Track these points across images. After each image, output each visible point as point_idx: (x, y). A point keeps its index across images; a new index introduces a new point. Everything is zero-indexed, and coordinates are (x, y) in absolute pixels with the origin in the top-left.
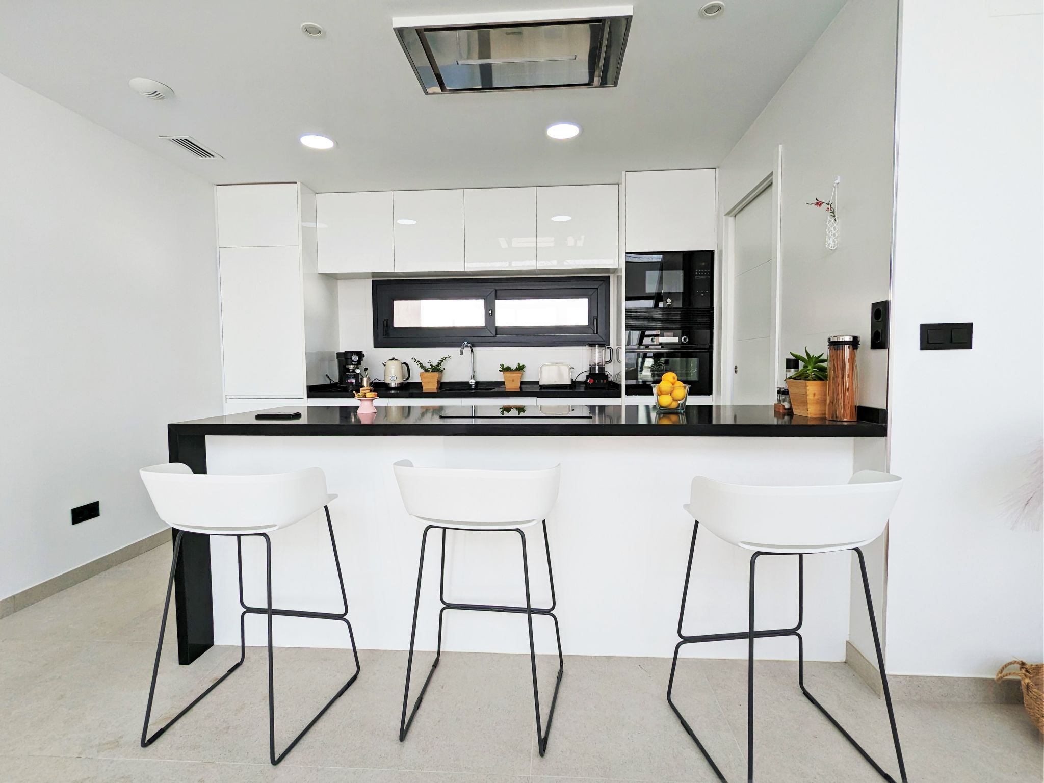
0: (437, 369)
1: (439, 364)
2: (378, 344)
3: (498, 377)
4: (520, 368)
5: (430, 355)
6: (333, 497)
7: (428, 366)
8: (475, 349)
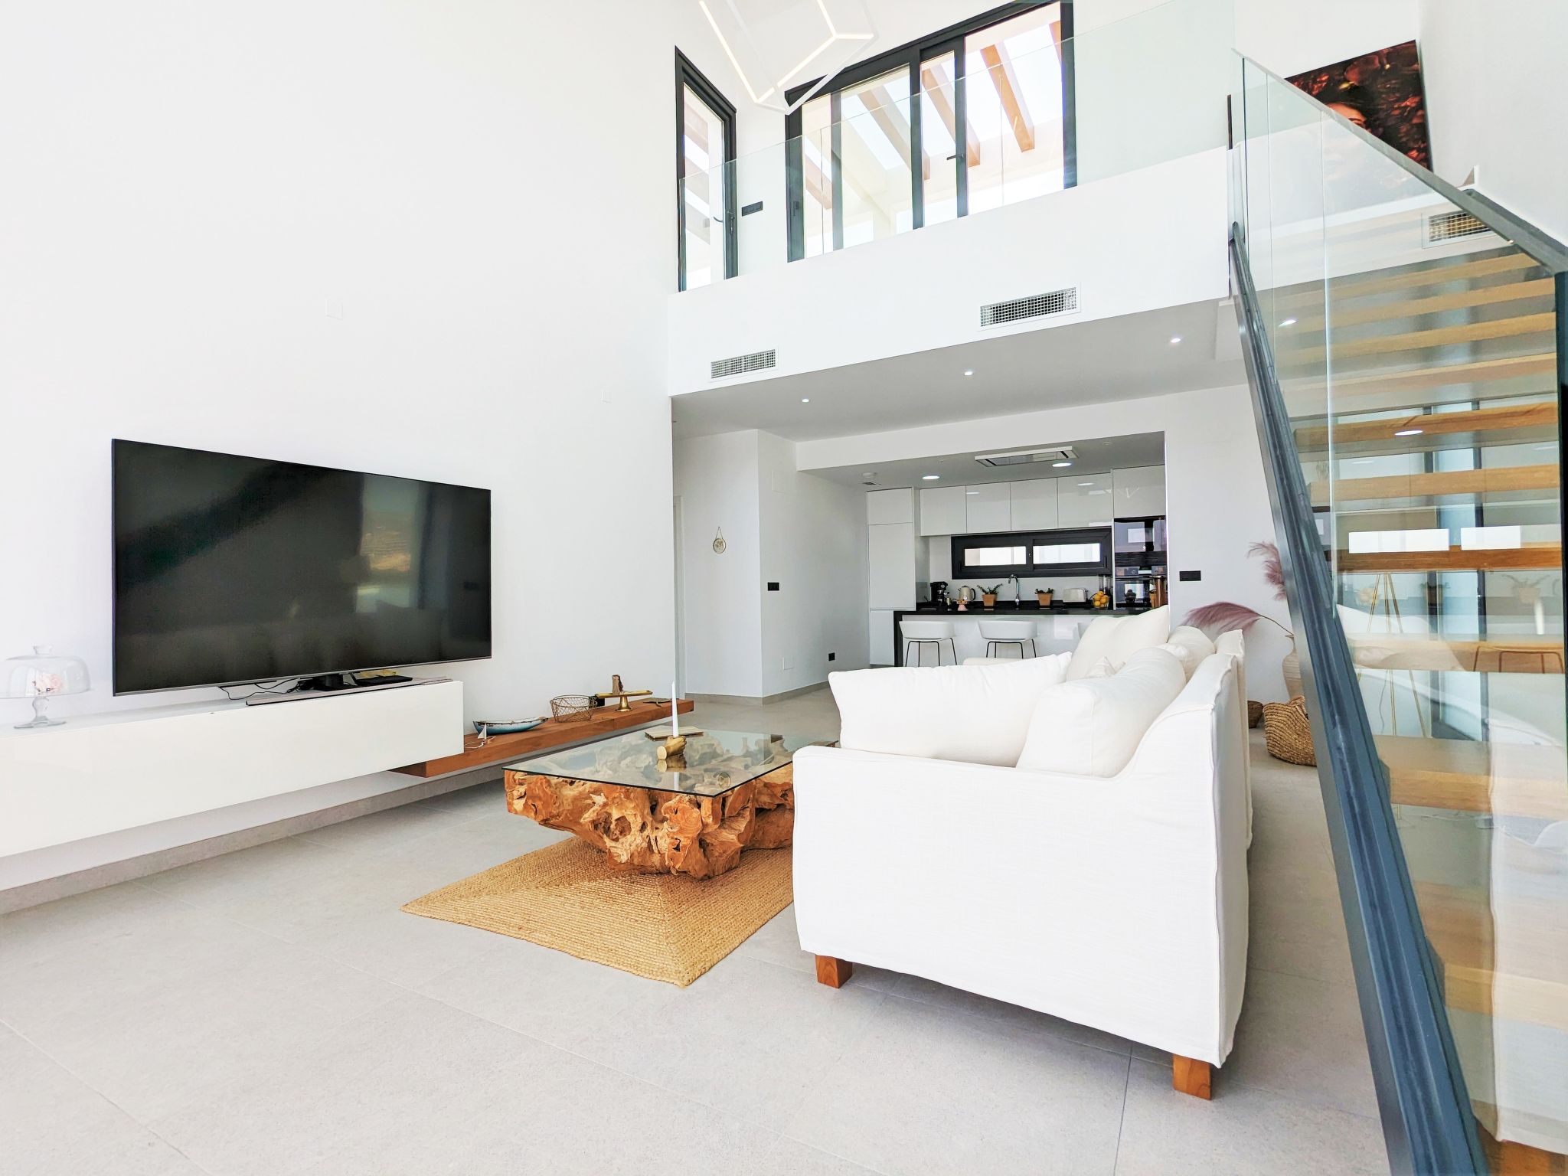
0: (993, 592)
1: (995, 589)
2: (954, 577)
3: (1034, 597)
4: (1051, 592)
5: (989, 583)
6: (955, 636)
7: (988, 590)
8: (1020, 579)
